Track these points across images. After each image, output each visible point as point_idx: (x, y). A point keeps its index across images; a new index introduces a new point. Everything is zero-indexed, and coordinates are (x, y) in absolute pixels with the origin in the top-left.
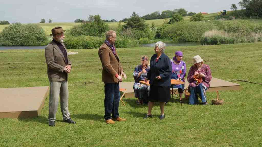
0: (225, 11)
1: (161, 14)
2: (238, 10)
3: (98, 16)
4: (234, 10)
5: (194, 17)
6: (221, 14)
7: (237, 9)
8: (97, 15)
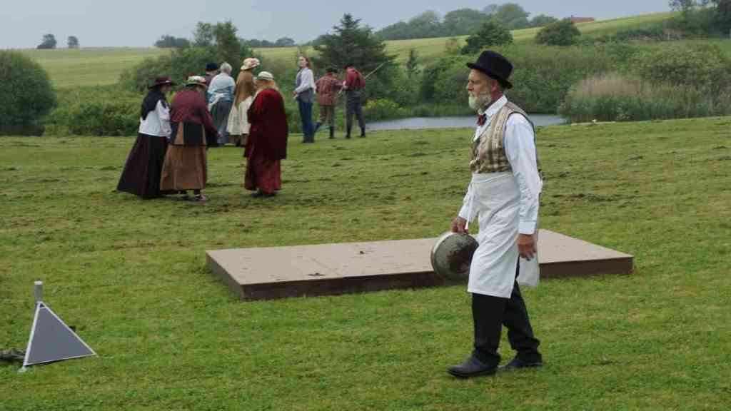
1: (442, 21)
3: (228, 25)
4: (681, 9)
5: (547, 30)
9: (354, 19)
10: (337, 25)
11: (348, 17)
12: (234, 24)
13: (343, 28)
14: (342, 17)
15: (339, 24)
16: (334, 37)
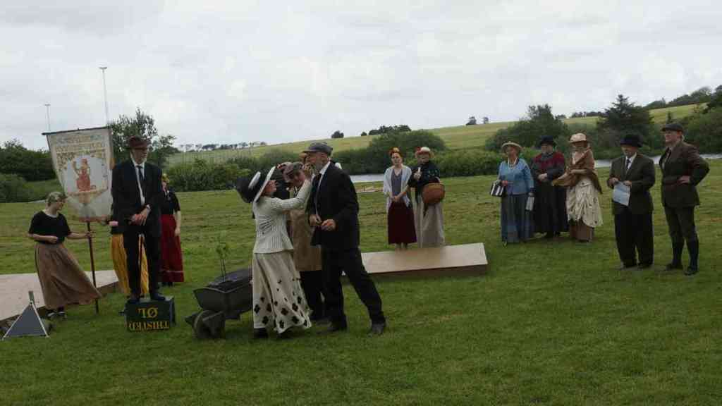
1: (713, 91)
3: (547, 106)
8: (542, 104)
9: (625, 97)
10: (614, 102)
11: (621, 96)
12: (549, 105)
16: (612, 109)
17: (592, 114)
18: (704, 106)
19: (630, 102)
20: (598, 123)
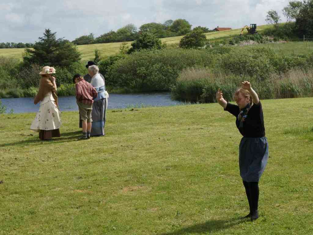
0: (255, 25)
2: (280, 24)
4: (273, 22)
5: (187, 38)
6: (246, 31)
7: (279, 22)
9: (52, 32)
10: (41, 37)
11: (48, 31)
13: (46, 38)
14: (44, 32)
15: (42, 36)
16: (39, 43)
17: (19, 46)
18: (129, 44)
19: (57, 37)
20: (25, 58)
